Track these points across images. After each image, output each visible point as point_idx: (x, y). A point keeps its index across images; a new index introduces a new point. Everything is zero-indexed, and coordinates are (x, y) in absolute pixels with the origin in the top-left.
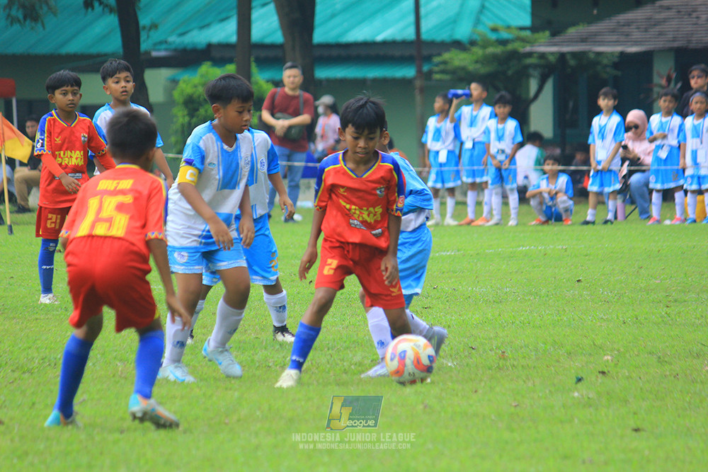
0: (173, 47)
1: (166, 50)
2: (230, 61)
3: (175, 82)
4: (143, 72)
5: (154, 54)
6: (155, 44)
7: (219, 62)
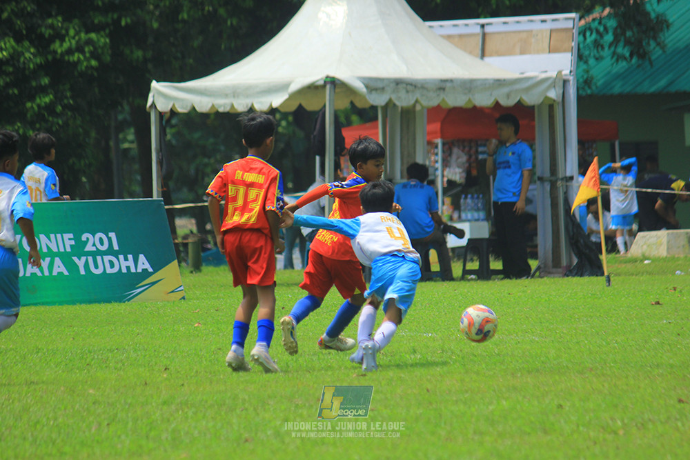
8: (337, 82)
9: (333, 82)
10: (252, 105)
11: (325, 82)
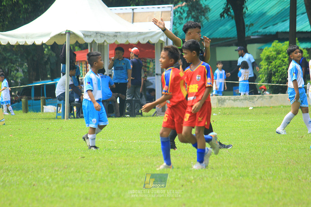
0: (261, 34)
1: (257, 35)
2: (287, 40)
3: (261, 50)
4: (246, 46)
5: (252, 37)
6: (252, 33)
7: (282, 40)
8: (71, 32)
9: (69, 33)
10: (34, 41)
11: (66, 32)
